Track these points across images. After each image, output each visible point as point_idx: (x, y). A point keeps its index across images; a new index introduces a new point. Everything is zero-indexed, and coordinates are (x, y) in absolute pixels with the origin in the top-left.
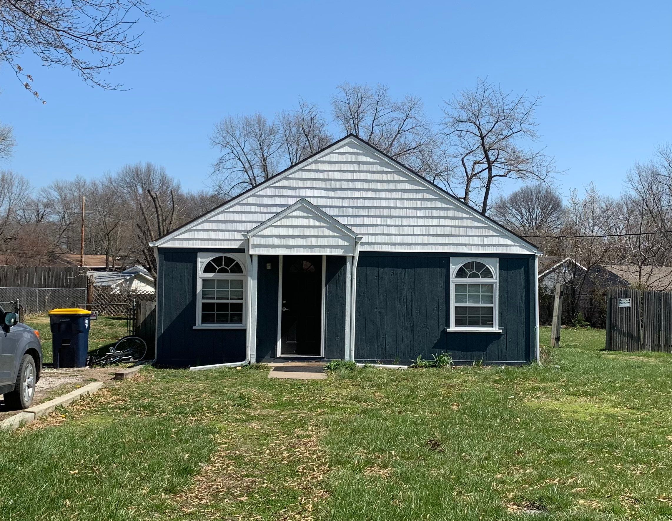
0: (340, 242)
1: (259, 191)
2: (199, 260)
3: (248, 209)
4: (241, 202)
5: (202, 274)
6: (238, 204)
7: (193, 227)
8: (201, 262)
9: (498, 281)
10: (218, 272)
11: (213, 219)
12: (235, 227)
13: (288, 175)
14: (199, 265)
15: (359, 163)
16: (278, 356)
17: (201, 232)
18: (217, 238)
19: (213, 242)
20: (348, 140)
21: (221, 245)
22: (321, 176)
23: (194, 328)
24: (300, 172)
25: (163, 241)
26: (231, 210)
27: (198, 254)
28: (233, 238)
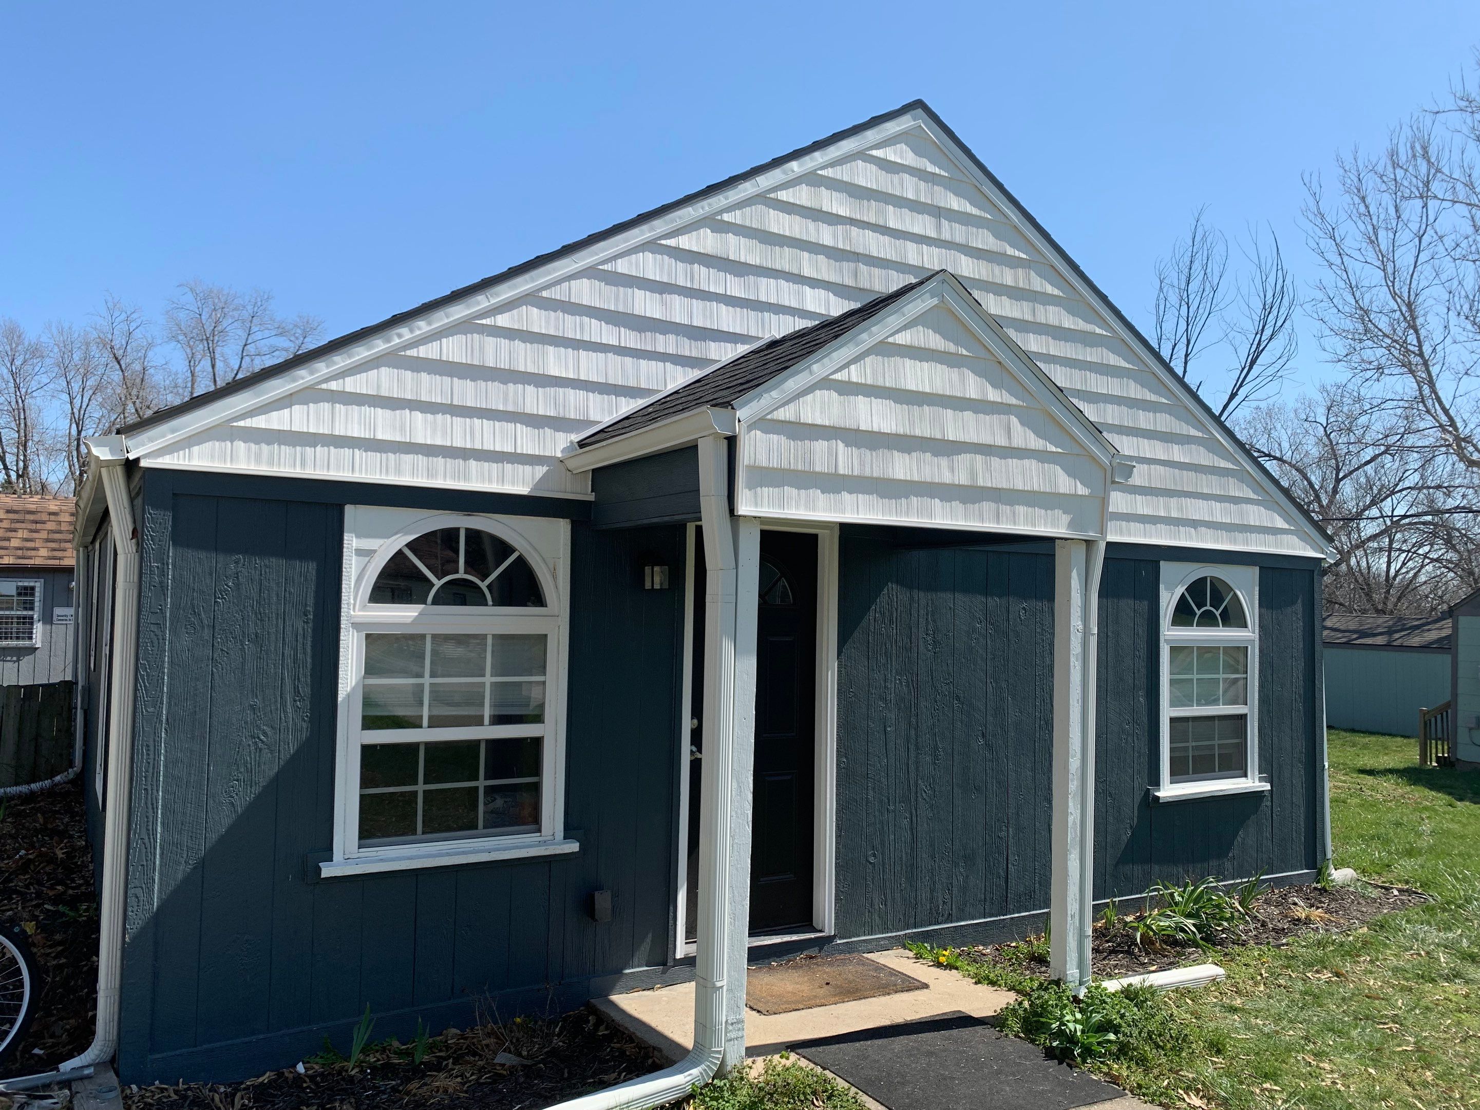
0: (1065, 484)
1: (615, 258)
2: (351, 542)
3: (571, 326)
4: (545, 294)
5: (363, 608)
6: (532, 299)
7: (327, 380)
8: (360, 552)
9: (1256, 636)
10: (435, 602)
11: (423, 352)
12: (515, 403)
13: (721, 212)
14: (351, 566)
15: (938, 212)
16: (679, 955)
17: (366, 409)
18: (439, 442)
19: (421, 459)
20: (905, 123)
21: (455, 477)
22: (826, 235)
23: (327, 871)
24: (760, 208)
25: (170, 438)
26: (502, 320)
27: (349, 510)
28: (509, 449)
